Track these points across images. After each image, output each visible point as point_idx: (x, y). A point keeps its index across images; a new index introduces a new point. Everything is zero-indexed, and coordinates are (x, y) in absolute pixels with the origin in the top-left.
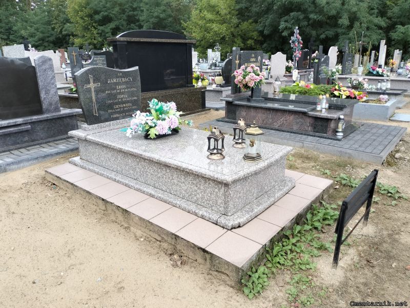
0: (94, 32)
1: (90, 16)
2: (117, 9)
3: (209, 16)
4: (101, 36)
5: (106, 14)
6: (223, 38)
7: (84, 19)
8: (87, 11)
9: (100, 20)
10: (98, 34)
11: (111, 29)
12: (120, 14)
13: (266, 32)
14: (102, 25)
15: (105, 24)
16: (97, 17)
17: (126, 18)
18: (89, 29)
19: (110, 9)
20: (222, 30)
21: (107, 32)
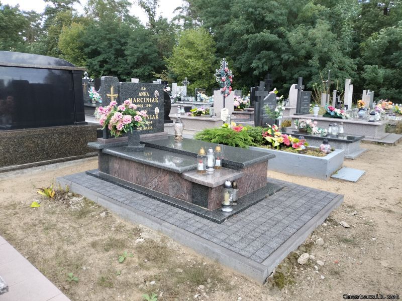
0: (83, 64)
1: (81, 49)
2: (106, 43)
3: (187, 52)
4: (89, 67)
5: (94, 47)
6: (200, 73)
7: (74, 51)
8: (78, 43)
9: (89, 53)
10: (87, 65)
11: (99, 62)
12: (109, 48)
13: (243, 69)
14: (91, 58)
15: (94, 57)
16: (87, 50)
17: (114, 52)
18: (78, 60)
19: (98, 43)
20: (198, 65)
21: (96, 65)
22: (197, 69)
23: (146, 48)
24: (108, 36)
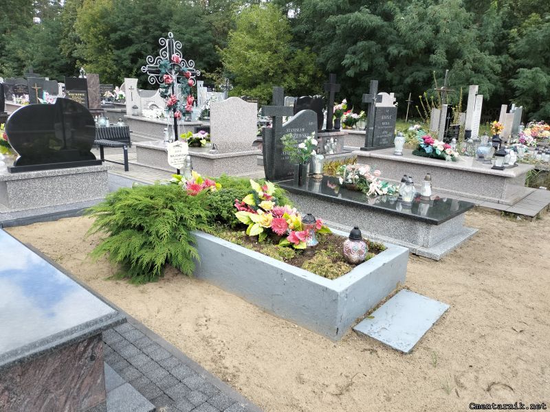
0: (109, 58)
1: (106, 34)
2: (140, 28)
4: (117, 63)
5: (123, 34)
7: (98, 37)
8: (101, 27)
9: (117, 41)
10: (113, 60)
11: (130, 54)
12: (145, 34)
14: (119, 50)
15: (123, 48)
16: (113, 36)
18: (104, 52)
19: (129, 28)
20: (263, 61)
21: (125, 59)
22: (261, 66)
23: (196, 35)
24: (143, 18)
